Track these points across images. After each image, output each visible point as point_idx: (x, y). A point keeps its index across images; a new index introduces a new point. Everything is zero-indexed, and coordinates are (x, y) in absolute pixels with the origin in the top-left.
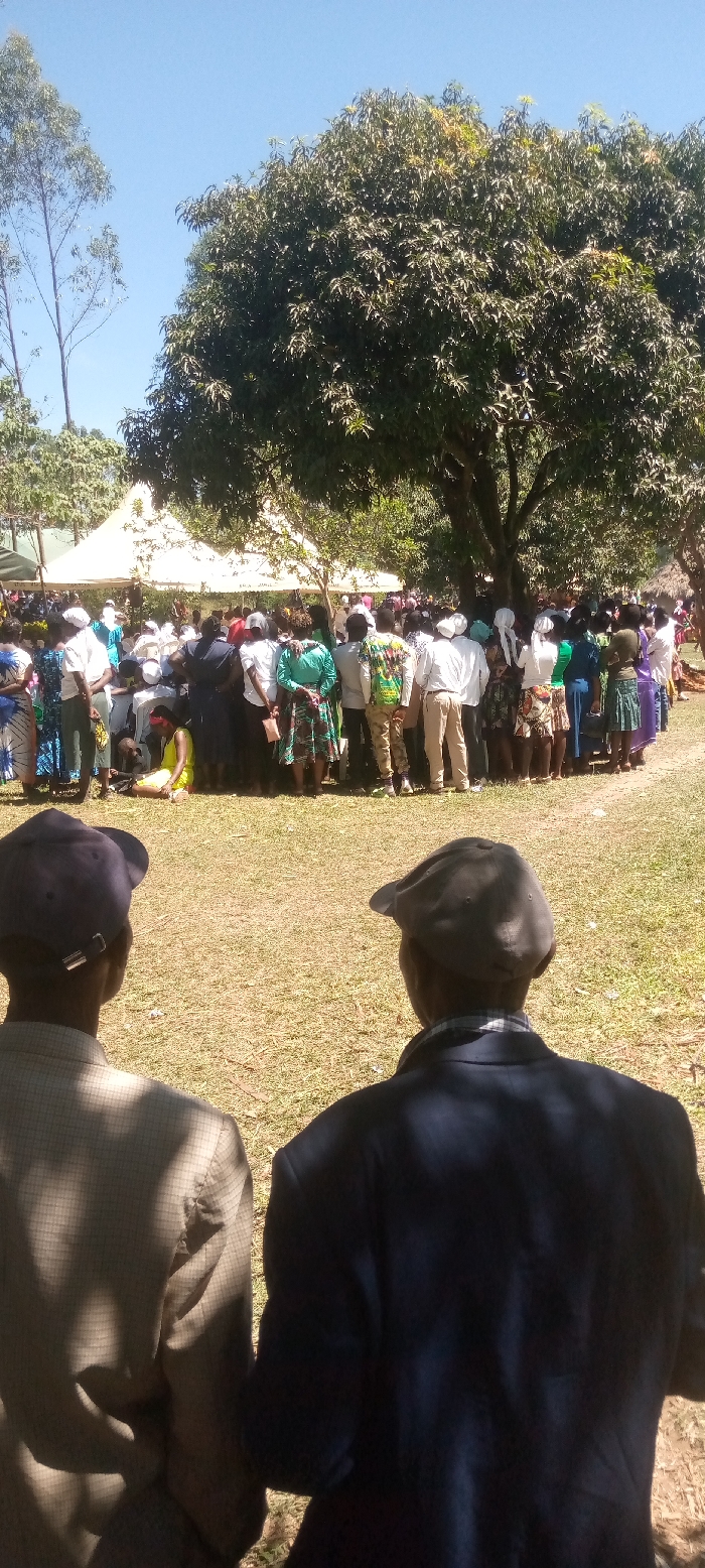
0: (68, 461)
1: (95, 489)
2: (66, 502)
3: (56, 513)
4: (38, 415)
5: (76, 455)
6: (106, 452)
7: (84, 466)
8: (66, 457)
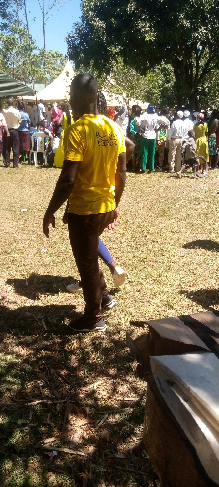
0: (44, 58)
1: (52, 68)
2: (42, 72)
3: (40, 76)
4: (35, 41)
5: (46, 56)
6: (56, 55)
7: (49, 60)
8: (43, 56)
